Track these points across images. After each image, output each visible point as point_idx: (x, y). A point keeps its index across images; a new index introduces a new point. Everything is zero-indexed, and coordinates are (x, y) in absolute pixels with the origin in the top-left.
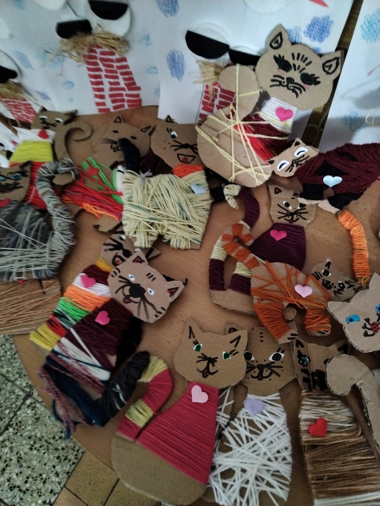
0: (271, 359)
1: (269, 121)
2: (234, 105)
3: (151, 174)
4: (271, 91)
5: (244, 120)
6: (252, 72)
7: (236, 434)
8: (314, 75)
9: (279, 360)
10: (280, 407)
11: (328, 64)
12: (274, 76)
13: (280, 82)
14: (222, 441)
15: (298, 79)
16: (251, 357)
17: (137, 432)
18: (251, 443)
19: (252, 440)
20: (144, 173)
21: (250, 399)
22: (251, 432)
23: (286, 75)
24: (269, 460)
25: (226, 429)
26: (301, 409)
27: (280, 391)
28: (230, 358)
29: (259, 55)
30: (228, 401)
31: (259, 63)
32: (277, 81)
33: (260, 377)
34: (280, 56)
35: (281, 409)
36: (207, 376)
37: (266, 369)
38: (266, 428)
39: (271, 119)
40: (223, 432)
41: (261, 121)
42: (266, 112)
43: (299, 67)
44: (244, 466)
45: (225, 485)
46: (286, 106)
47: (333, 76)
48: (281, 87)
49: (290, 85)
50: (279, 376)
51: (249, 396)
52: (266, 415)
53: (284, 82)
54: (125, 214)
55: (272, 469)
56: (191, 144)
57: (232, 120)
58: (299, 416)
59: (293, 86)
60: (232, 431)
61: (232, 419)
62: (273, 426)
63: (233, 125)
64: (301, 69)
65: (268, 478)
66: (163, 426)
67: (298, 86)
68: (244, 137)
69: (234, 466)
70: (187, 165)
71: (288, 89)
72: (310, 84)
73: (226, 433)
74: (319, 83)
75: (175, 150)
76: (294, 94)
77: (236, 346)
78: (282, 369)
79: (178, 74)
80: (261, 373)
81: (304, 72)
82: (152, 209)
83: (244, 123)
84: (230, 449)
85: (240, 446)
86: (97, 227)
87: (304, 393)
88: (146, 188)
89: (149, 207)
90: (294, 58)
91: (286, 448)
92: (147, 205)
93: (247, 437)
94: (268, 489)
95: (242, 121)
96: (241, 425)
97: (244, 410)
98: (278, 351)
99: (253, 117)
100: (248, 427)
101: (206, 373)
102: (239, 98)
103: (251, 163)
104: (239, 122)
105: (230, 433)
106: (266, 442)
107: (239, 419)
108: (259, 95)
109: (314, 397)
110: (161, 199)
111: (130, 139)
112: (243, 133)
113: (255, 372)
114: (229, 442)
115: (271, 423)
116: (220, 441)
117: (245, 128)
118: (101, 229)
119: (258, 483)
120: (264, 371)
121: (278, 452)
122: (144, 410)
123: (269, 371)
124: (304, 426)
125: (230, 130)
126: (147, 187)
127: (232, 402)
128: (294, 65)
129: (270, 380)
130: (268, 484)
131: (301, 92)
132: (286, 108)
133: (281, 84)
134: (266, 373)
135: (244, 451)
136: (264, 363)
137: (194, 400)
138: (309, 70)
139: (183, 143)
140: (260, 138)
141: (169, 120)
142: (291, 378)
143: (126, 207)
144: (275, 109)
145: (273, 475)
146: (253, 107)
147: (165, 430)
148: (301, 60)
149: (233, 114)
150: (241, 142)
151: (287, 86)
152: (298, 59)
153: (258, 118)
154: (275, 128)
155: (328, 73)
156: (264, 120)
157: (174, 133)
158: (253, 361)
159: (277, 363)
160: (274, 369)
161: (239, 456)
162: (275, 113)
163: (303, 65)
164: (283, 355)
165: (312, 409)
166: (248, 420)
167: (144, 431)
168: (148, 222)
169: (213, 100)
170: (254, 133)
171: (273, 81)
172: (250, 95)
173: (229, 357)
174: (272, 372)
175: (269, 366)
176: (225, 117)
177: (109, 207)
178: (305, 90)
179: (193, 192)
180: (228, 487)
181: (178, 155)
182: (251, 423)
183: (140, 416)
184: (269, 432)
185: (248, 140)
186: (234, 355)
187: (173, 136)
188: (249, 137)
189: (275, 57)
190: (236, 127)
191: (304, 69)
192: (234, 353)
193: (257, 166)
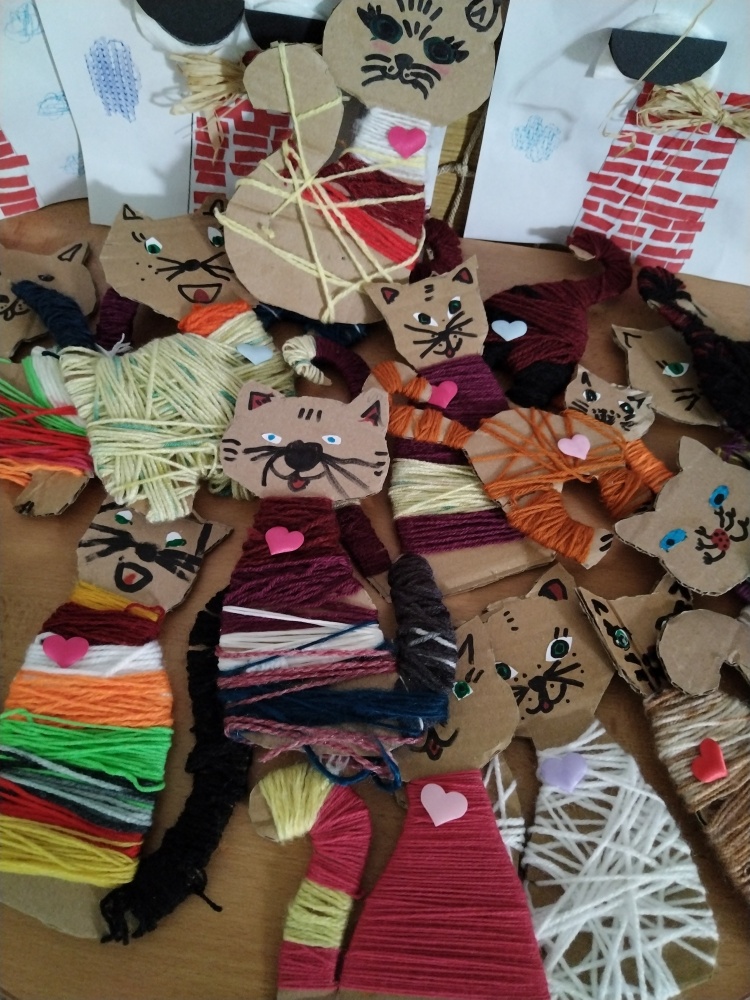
0: (550, 659)
1: (376, 163)
2: (293, 143)
3: (127, 346)
4: (365, 94)
5: (322, 173)
6: (318, 56)
7: (555, 850)
8: (452, 38)
9: (566, 652)
10: (614, 749)
11: (476, 8)
12: (368, 58)
13: (383, 69)
14: (532, 883)
15: (419, 56)
16: (509, 672)
17: (332, 965)
18: (597, 853)
19: (594, 845)
20: (109, 348)
21: (547, 760)
22: (582, 829)
23: (392, 50)
24: (648, 869)
25: (529, 852)
26: (659, 739)
27: (597, 714)
28: (471, 691)
29: (320, 17)
30: (506, 786)
31: (327, 32)
32: (377, 69)
33: (546, 704)
34: (370, 6)
35: (616, 752)
36: (440, 751)
37: (549, 683)
38: (609, 806)
39: (381, 157)
40: (525, 861)
41: (360, 168)
42: (369, 145)
43: (417, 24)
44: (606, 912)
45: (585, 977)
46: (407, 122)
47: (491, 34)
48: (387, 80)
49: (406, 71)
50: (581, 685)
51: (545, 755)
52: (595, 779)
53: (391, 68)
54: (99, 454)
55: (662, 887)
56: (201, 260)
57: (295, 180)
58: (661, 756)
59: (412, 74)
60: (545, 848)
61: (530, 822)
62: (621, 795)
63: (299, 191)
64: (421, 29)
65: (664, 911)
66: (394, 918)
67: (423, 72)
68: (331, 212)
69: (586, 924)
70: (208, 307)
71: (404, 82)
72: (448, 62)
73: (531, 859)
74: (465, 54)
75: (169, 279)
76: (418, 90)
77: (471, 659)
78: (579, 669)
79: (123, 102)
80: (543, 696)
81: (429, 35)
82: (165, 423)
83: (322, 180)
84: (558, 891)
85: (575, 872)
86: (27, 508)
87: (650, 702)
88: (131, 379)
89: (154, 419)
90: (402, 9)
91: (666, 828)
92: (149, 414)
93: (580, 845)
94: (674, 936)
95: (318, 177)
96: (555, 827)
97: (547, 791)
98: (556, 636)
99: (340, 164)
100: (572, 823)
101: (434, 748)
102: (301, 123)
103: (360, 267)
104: (310, 181)
105: (541, 855)
106: (626, 834)
107: (546, 815)
108: (342, 109)
109: (673, 702)
110: (177, 394)
111: (40, 283)
112: (327, 205)
113: (530, 699)
114: (548, 877)
115: (613, 791)
116: (527, 883)
117: (330, 192)
118: (38, 511)
119: (649, 932)
120: (548, 687)
121: (657, 843)
122: (326, 903)
123: (558, 685)
124: (680, 772)
125: (297, 205)
126: (134, 375)
127: (514, 786)
128: (406, 23)
129: (568, 701)
130: (671, 924)
131: (432, 85)
132: (407, 128)
133: (385, 74)
134: (553, 692)
135: (587, 879)
136: (540, 673)
137: (439, 820)
138: (440, 30)
139: (183, 261)
140: (366, 208)
141: (129, 214)
142: (606, 679)
143: (94, 435)
144: (384, 135)
145: (668, 898)
146: (335, 139)
147: (399, 924)
148: (419, 9)
149: (295, 164)
150: (328, 227)
151: (399, 75)
152: (411, 8)
153: (352, 162)
154: (393, 178)
155: (481, 29)
156: (366, 166)
157: (151, 241)
158: (516, 679)
159: (566, 661)
160: (565, 676)
161: (586, 895)
162: (386, 143)
163: (425, 20)
164: (569, 640)
165: (681, 730)
166: (565, 808)
167: (350, 954)
168: (165, 455)
169: (221, 154)
170: (352, 198)
171: (366, 69)
172: (324, 113)
173: (468, 691)
174: (565, 683)
175: (552, 674)
176: (277, 175)
177: (46, 451)
178: (439, 78)
179: (246, 361)
180: (594, 977)
181: (180, 287)
182: (574, 810)
183: (324, 921)
184: (620, 812)
185: (342, 217)
186: (476, 680)
187: (153, 249)
188: (342, 210)
189: (360, 12)
190: (307, 194)
191: (429, 28)
192: (474, 676)
193: (377, 270)
